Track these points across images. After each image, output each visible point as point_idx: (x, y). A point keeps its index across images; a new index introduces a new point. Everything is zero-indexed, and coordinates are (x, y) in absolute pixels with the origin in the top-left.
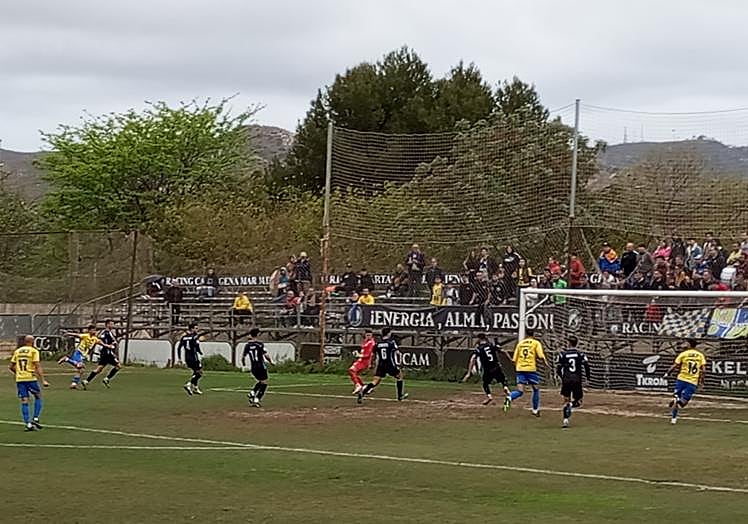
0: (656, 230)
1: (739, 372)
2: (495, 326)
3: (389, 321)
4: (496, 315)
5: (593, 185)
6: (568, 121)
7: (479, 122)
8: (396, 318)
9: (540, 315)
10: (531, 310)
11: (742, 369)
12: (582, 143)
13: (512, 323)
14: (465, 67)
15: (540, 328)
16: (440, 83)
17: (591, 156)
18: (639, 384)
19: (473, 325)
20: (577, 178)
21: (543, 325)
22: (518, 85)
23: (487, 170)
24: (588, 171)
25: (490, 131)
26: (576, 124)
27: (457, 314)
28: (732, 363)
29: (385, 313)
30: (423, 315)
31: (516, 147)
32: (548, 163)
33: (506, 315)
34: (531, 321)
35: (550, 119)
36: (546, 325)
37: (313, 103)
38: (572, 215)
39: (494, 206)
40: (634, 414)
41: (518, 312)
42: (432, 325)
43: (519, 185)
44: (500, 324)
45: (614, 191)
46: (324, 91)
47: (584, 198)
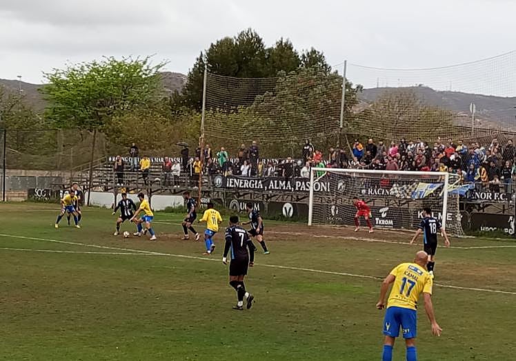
0: (389, 136)
2: (297, 189)
3: (237, 184)
4: (297, 182)
5: (355, 110)
6: (341, 73)
7: (291, 72)
8: (241, 183)
9: (322, 183)
10: (317, 180)
12: (348, 86)
13: (306, 187)
14: (284, 41)
15: (322, 190)
16: (270, 50)
17: (353, 95)
18: (377, 223)
19: (284, 188)
20: (345, 105)
21: (323, 188)
22: (314, 52)
23: (295, 100)
24: (351, 102)
25: (298, 78)
26: (345, 75)
27: (276, 182)
29: (235, 180)
30: (256, 181)
31: (312, 87)
32: (329, 96)
33: (303, 183)
34: (317, 186)
35: (332, 72)
36: (325, 188)
37: (198, 60)
38: (341, 127)
39: (299, 121)
40: (373, 240)
41: (310, 181)
42: (262, 187)
43: (312, 110)
44: (299, 188)
45: (367, 113)
46: (204, 53)
47: (349, 117)
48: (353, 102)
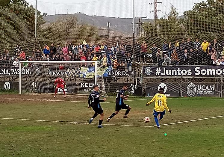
0: (63, 42)
1: (89, 86)
2: (12, 73)
4: (12, 70)
5: (44, 27)
6: (34, 7)
7: (5, 7)
9: (26, 70)
10: (23, 68)
11: (90, 86)
12: (38, 13)
13: (17, 72)
15: (26, 74)
17: (41, 18)
18: (59, 91)
19: (5, 73)
20: (37, 25)
21: (27, 73)
23: (8, 22)
24: (41, 23)
25: (9, 10)
26: (36, 7)
28: (87, 84)
31: (17, 15)
32: (28, 20)
33: (16, 70)
34: (24, 71)
35: (29, 6)
36: (29, 73)
38: (36, 37)
39: (11, 34)
40: (56, 100)
41: (19, 69)
43: (18, 28)
44: (13, 73)
45: (50, 29)
47: (40, 31)
48: (42, 23)
